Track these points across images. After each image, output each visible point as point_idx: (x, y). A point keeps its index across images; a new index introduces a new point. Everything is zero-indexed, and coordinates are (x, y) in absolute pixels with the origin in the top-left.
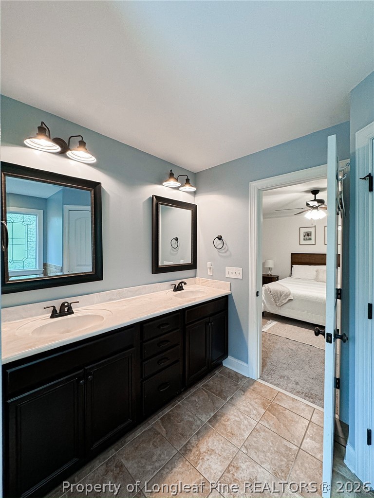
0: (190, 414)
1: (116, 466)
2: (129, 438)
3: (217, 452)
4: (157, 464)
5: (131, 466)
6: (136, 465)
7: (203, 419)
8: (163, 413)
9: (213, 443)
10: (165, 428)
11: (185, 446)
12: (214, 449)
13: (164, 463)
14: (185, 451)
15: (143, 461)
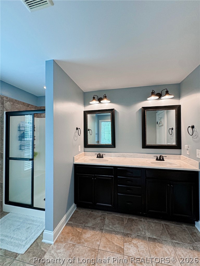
0: (143, 227)
1: (103, 217)
2: (113, 214)
3: (139, 249)
4: (113, 228)
5: (107, 221)
6: (108, 222)
7: (147, 234)
8: (132, 217)
9: (141, 245)
10: (127, 222)
11: (128, 234)
12: (139, 247)
13: (116, 230)
14: (127, 235)
15: (111, 223)
